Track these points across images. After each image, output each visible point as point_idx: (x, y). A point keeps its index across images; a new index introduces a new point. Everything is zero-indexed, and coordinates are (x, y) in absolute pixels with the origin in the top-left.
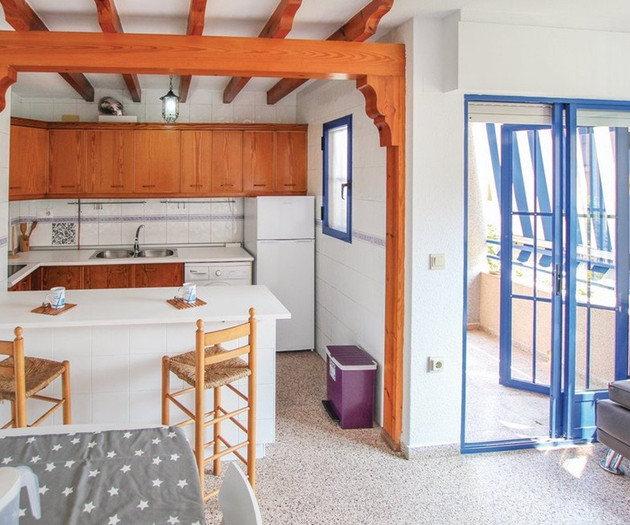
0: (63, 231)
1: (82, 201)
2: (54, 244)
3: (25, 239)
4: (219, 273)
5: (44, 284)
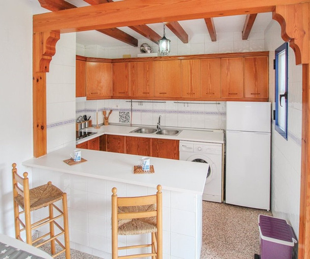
0: (124, 116)
1: (133, 100)
2: (120, 123)
3: (106, 119)
4: (200, 149)
5: (108, 143)
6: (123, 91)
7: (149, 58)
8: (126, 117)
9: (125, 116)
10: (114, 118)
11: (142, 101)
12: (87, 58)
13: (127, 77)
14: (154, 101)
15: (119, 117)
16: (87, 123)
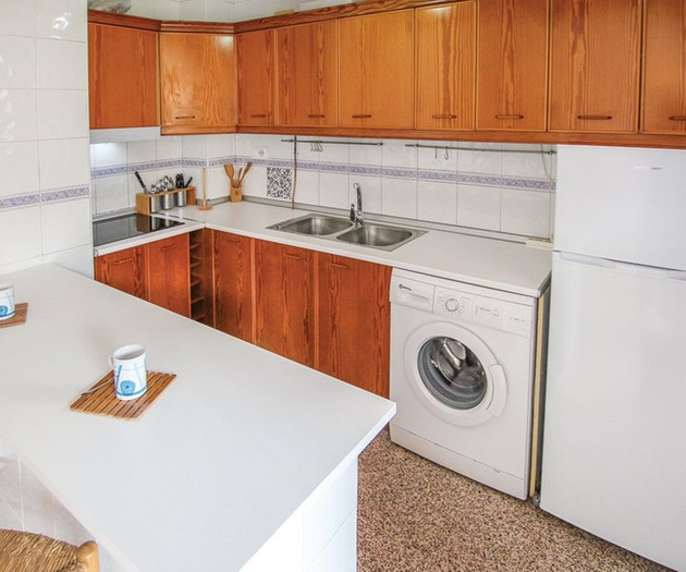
0: (278, 179)
1: (299, 138)
2: (269, 197)
3: (236, 185)
4: (452, 305)
5: (216, 252)
6: (261, 113)
7: (322, 10)
8: (282, 183)
9: (282, 179)
10: (256, 185)
11: (322, 139)
12: (161, 22)
13: (270, 71)
14: (352, 140)
15: (265, 182)
16: (180, 194)
